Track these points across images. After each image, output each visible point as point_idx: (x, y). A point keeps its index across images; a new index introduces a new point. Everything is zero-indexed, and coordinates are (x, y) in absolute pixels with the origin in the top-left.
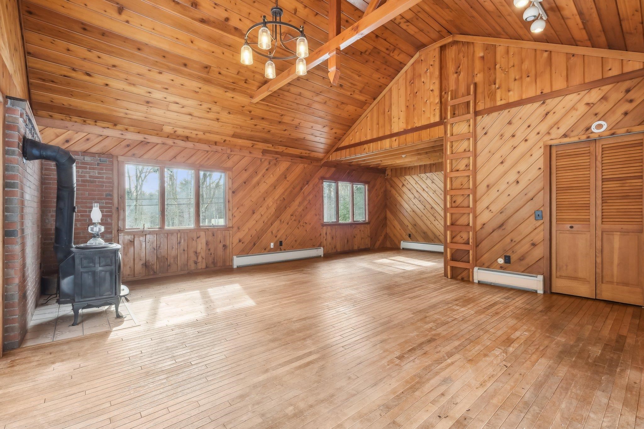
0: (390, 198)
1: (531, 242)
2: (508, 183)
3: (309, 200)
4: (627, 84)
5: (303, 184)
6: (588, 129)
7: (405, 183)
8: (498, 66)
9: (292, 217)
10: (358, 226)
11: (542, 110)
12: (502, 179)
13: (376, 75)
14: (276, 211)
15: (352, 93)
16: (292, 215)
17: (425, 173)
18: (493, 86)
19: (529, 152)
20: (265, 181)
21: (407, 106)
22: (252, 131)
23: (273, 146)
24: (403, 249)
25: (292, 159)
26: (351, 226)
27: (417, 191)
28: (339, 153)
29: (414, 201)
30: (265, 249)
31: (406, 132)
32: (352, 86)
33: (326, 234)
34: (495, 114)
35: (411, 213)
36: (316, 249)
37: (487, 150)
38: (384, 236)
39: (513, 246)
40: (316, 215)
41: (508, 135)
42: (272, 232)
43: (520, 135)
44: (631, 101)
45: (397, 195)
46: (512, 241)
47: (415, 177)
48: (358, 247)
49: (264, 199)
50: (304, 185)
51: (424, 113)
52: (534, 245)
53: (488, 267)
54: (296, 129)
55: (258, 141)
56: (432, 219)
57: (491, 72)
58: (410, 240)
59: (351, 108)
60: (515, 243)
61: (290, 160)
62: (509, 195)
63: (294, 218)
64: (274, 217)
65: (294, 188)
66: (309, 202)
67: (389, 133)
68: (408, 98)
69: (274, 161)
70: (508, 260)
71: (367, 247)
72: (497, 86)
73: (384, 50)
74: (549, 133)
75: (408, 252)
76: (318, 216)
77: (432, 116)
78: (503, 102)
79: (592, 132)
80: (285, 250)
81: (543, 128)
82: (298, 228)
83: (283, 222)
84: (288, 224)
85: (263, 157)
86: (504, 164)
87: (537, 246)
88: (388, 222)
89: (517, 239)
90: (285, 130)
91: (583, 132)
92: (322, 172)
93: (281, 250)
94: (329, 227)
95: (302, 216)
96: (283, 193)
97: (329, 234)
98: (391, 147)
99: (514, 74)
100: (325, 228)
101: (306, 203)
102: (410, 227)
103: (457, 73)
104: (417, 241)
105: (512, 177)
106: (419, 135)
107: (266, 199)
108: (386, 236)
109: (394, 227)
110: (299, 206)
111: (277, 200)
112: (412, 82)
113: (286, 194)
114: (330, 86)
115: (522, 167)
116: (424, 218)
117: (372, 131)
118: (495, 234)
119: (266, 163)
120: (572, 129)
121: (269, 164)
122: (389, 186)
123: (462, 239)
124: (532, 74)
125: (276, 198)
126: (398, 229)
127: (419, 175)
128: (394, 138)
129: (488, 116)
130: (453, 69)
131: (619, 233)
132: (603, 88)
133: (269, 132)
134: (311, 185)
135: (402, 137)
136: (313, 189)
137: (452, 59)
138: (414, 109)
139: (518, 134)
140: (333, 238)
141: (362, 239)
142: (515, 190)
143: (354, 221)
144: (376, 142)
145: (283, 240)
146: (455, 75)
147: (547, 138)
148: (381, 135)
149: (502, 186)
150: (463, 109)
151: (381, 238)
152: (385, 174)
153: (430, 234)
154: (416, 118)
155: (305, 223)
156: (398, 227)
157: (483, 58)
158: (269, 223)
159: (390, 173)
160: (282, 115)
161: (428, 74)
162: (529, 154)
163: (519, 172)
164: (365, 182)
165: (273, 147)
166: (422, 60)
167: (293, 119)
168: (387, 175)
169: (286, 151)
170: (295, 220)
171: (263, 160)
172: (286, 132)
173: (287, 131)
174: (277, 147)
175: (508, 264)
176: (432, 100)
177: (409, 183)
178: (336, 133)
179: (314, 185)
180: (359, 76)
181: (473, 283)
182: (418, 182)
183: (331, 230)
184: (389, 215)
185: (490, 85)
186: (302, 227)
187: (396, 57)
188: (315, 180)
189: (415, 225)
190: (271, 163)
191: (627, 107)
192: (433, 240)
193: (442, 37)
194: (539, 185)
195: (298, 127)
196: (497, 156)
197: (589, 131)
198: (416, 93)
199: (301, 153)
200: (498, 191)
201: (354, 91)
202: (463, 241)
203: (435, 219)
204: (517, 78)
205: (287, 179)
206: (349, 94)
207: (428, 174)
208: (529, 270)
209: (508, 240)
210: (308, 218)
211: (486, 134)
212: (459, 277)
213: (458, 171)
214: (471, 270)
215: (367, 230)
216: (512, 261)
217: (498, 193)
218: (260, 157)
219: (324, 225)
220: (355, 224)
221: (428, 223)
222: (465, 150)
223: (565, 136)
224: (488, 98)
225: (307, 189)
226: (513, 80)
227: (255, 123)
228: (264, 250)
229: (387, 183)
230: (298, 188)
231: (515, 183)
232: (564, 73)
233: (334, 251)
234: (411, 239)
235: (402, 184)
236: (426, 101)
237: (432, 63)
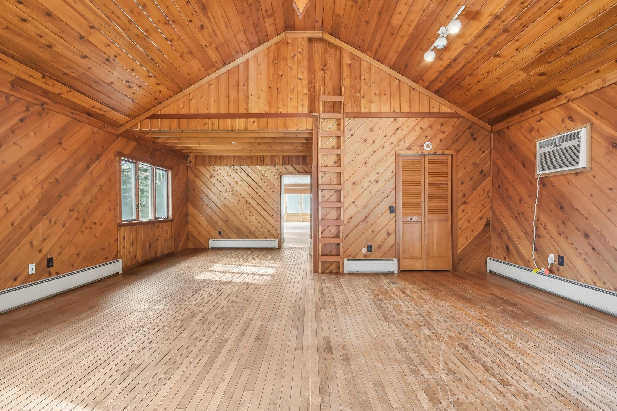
0: (194, 190)
1: (387, 232)
2: (370, 182)
3: (100, 186)
4: (442, 120)
5: (91, 159)
6: (422, 146)
7: (214, 174)
8: (362, 78)
9: (72, 213)
10: (161, 224)
11: (394, 126)
12: (365, 178)
13: (241, 36)
14: (40, 202)
15: (208, 45)
16: (71, 210)
17: (239, 165)
18: (358, 94)
19: (384, 158)
20: (18, 142)
21: (270, 87)
22: (7, 28)
23: (43, 77)
24: (212, 249)
25: (72, 113)
26: (154, 224)
27: (230, 184)
28: (156, 121)
29: (226, 194)
30: (15, 279)
31: (267, 115)
32: (213, 35)
33: (124, 238)
34: (360, 120)
35: (223, 208)
36: (112, 263)
37: (352, 151)
38: (186, 235)
39: (374, 236)
40: (110, 210)
41: (370, 140)
42: (31, 243)
43: (379, 143)
44: (444, 132)
45: (204, 186)
46: (373, 232)
47: (227, 168)
48: (162, 252)
49: (15, 179)
50: (92, 162)
51: (291, 100)
52: (389, 234)
53: (354, 258)
54: (107, 63)
55: (12, 57)
56: (247, 214)
57: (357, 81)
58: (221, 238)
59: (195, 65)
60: (376, 233)
61: (70, 114)
62: (371, 192)
63: (75, 215)
64: (36, 214)
65: (75, 164)
66: (100, 189)
67: (245, 112)
68: (272, 79)
69: (38, 108)
70: (370, 248)
71: (170, 251)
72: (362, 96)
73: (264, 10)
74: (398, 145)
75: (220, 252)
76: (113, 212)
77: (300, 106)
78: (366, 111)
79: (424, 150)
80: (58, 273)
81: (395, 139)
82: (82, 232)
83: (55, 223)
84: (64, 226)
85: (12, 93)
86: (367, 165)
87: (391, 235)
88: (190, 218)
89: (377, 230)
90: (85, 57)
91: (419, 148)
92: (119, 144)
93: (50, 274)
94: (128, 228)
95: (89, 211)
96: (55, 171)
97: (128, 238)
98: (247, 128)
99: (374, 89)
100: (122, 229)
101: (95, 190)
102: (220, 223)
103: (323, 70)
104: (229, 238)
105: (373, 177)
106: (285, 123)
107: (18, 178)
108: (189, 236)
109: (199, 224)
110: (84, 195)
111: (43, 182)
112: (275, 62)
113: (61, 172)
114: (189, 19)
115: (380, 169)
116: (238, 213)
117: (219, 104)
118: (360, 227)
119: (19, 107)
120: (413, 144)
121: (27, 110)
122: (192, 176)
123: (331, 233)
124: (388, 93)
125: (41, 177)
126: (205, 227)
127: (232, 167)
128: (252, 120)
129: (354, 120)
130: (319, 65)
131: (436, 222)
132: (430, 119)
133: (50, 47)
134: (103, 160)
135: (263, 121)
136: (107, 169)
137: (319, 55)
138: (279, 93)
139: (377, 141)
140: (132, 243)
141: (165, 241)
142: (375, 188)
143: (156, 218)
144: (225, 119)
145: (54, 256)
146: (322, 72)
147: (397, 148)
148: (232, 111)
149: (365, 184)
150: (329, 107)
151: (183, 238)
152: (187, 160)
153: (244, 230)
154: (281, 103)
155: (93, 224)
156: (204, 223)
157: (350, 65)
158: (26, 225)
159: (194, 161)
160: (93, 27)
161: (296, 60)
162: (385, 159)
163: (378, 173)
164: (168, 168)
165: (44, 80)
166: (288, 43)
167: (109, 43)
168: (190, 162)
169: (65, 96)
170: (77, 219)
171: (12, 99)
172: (84, 62)
173: (86, 60)
174: (50, 82)
175: (370, 253)
176: (299, 88)
177: (219, 174)
178: (160, 92)
179: (108, 162)
180: (226, 26)
181: (343, 274)
182: (231, 174)
183: (131, 231)
184: (191, 209)
185: (356, 92)
186: (89, 229)
187: (267, 25)
188: (110, 155)
189: (227, 221)
190: (32, 110)
191: (441, 136)
192: (247, 236)
193: (314, 29)
194: (391, 184)
195: (111, 60)
196: (361, 157)
197: (422, 148)
198: (282, 76)
199: (93, 107)
200: (362, 188)
201: (211, 44)
202: (332, 236)
203: (250, 214)
204: (377, 93)
205: (63, 145)
206: (204, 43)
207: (242, 167)
208: (385, 256)
209: (370, 231)
210: (98, 215)
211: (352, 135)
212: (328, 271)
213: (327, 166)
214: (341, 262)
215: (170, 229)
216: (373, 249)
217: (363, 190)
218: (7, 91)
219: (121, 225)
220: (157, 223)
221: (242, 218)
222: (333, 147)
223: (409, 149)
224: (355, 104)
225: (97, 167)
226: (374, 94)
227: (25, 16)
228: (11, 281)
229: (190, 171)
230: (82, 165)
231: (375, 182)
232: (408, 101)
233: (134, 262)
234: (221, 236)
235: (210, 174)
236: (293, 88)
237: (300, 50)
